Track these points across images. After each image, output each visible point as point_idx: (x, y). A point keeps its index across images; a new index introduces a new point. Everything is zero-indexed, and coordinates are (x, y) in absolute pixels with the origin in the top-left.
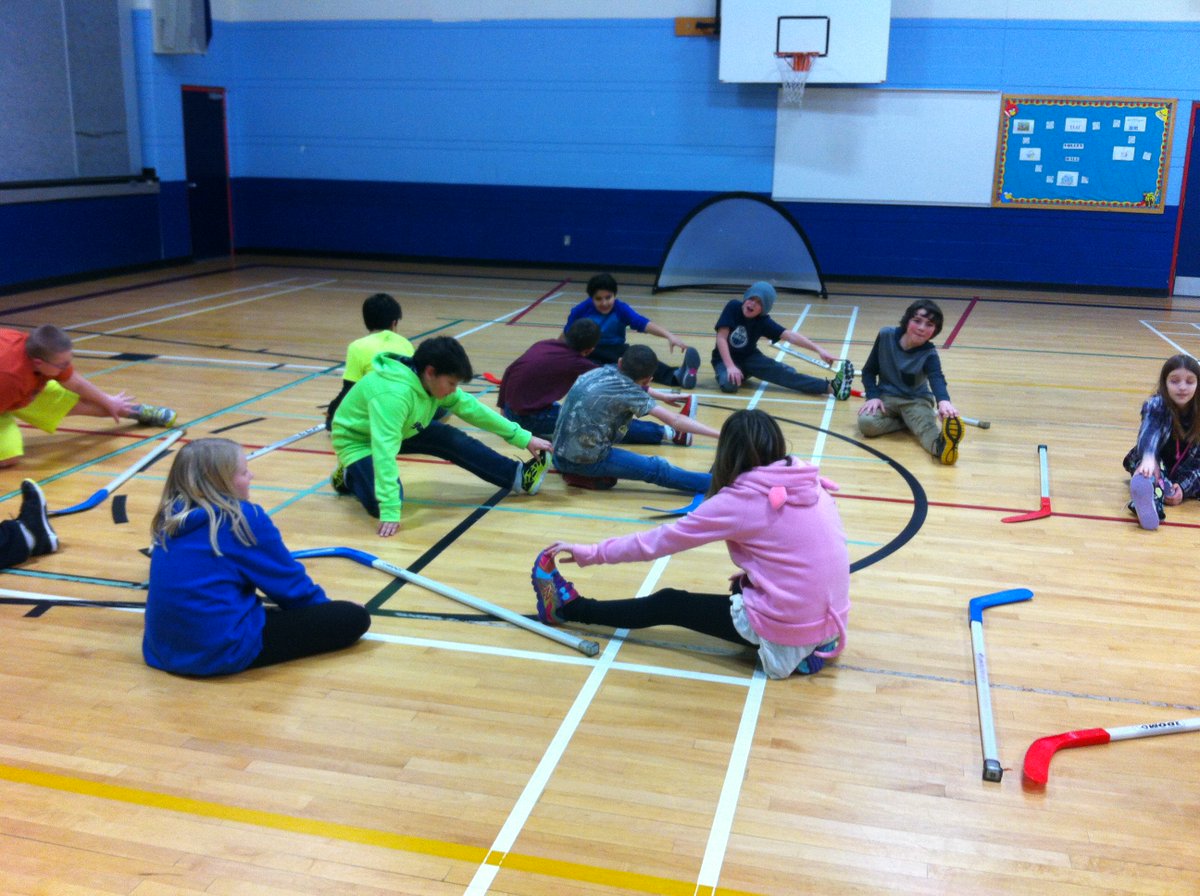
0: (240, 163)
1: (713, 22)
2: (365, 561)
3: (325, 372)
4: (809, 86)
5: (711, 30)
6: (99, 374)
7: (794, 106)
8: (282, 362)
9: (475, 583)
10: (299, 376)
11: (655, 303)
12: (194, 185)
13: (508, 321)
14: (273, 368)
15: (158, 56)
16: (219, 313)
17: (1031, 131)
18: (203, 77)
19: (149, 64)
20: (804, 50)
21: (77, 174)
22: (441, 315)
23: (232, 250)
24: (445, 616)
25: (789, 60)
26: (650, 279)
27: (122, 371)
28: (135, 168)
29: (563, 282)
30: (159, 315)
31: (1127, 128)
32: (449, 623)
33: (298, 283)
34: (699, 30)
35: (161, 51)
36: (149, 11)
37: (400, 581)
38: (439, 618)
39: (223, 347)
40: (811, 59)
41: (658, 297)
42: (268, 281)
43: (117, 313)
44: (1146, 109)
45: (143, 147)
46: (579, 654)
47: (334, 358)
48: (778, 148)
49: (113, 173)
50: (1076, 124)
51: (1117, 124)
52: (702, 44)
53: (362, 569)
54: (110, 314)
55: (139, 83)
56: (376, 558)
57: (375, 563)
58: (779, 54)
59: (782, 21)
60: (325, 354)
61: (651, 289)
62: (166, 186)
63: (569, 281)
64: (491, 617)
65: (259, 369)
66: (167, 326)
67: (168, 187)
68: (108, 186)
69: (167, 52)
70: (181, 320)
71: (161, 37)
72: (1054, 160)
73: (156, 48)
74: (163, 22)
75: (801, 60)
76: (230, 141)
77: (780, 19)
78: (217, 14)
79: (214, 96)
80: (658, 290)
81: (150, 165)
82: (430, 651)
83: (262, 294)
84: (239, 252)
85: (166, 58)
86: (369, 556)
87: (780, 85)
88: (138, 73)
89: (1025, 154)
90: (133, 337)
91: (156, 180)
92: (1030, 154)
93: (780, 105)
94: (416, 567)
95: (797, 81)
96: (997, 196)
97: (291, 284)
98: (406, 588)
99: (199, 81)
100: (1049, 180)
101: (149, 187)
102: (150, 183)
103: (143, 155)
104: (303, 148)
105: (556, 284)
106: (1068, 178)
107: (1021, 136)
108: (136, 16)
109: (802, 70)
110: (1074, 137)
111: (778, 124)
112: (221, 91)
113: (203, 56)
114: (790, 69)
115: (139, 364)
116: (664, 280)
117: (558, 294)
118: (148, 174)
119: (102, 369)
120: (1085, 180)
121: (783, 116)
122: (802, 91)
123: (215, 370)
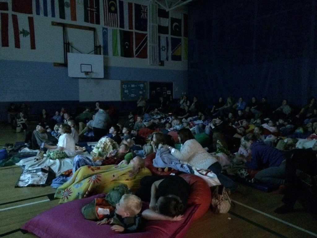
17: (126, 87)
20: (87, 71)
31: (141, 86)
34: (60, 65)
40: (89, 73)
44: (143, 82)
50: (133, 86)
51: (139, 85)
58: (81, 72)
59: (82, 65)
72: (130, 92)
75: (87, 73)
89: (125, 91)
92: (126, 91)
96: (122, 99)
100: (130, 96)
106: (133, 95)
107: (125, 88)
109: (87, 75)
110: (133, 88)
114: (85, 75)
120: (136, 96)
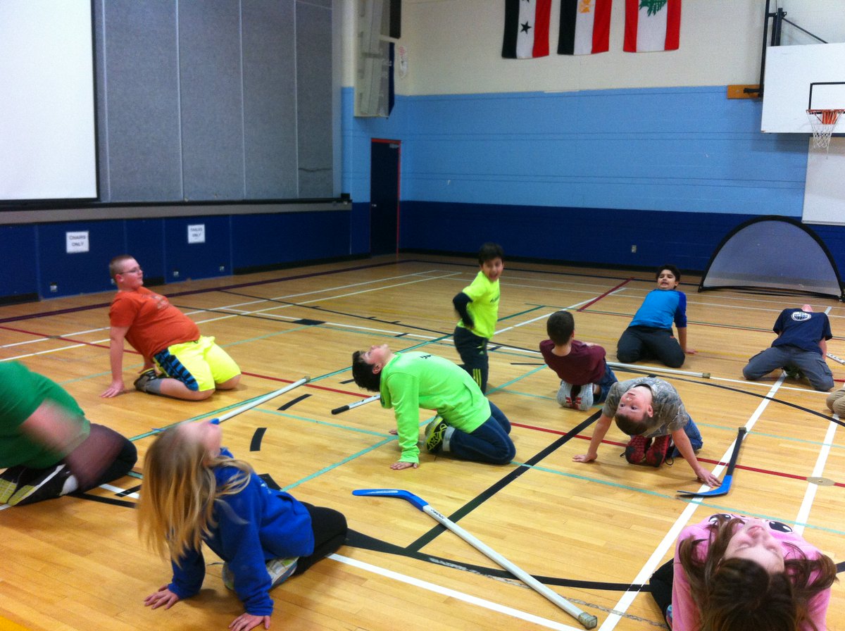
0: (407, 191)
1: (758, 88)
2: (418, 505)
3: (433, 341)
4: (834, 135)
5: (756, 94)
6: (281, 333)
7: (822, 151)
8: (406, 331)
9: (502, 538)
10: (415, 343)
11: (700, 300)
12: (375, 206)
13: (579, 308)
14: (399, 336)
15: (357, 118)
16: (376, 294)
18: (386, 133)
19: (351, 124)
20: (832, 107)
21: (298, 196)
22: (528, 301)
23: (397, 250)
24: (470, 567)
25: (818, 115)
26: (697, 280)
27: (296, 332)
28: (337, 193)
29: (628, 280)
30: (336, 293)
32: (472, 574)
33: (434, 274)
34: (746, 94)
35: (359, 115)
36: (353, 89)
37: (441, 528)
38: (464, 568)
39: (370, 318)
40: (838, 115)
41: (703, 295)
42: (415, 273)
43: (310, 290)
45: (343, 178)
46: (579, 625)
47: (444, 331)
48: (807, 184)
49: (322, 196)
52: (749, 104)
53: (414, 512)
54: (305, 291)
55: (343, 136)
56: (426, 504)
57: (426, 508)
58: (810, 111)
59: (813, 86)
60: (437, 328)
61: (697, 288)
62: (356, 206)
63: (633, 279)
64: (508, 575)
65: (389, 336)
66: (338, 301)
67: (358, 206)
68: (318, 205)
69: (363, 116)
70: (348, 297)
71: (360, 105)
73: (356, 113)
74: (361, 95)
75: (829, 116)
76: (401, 175)
77: (812, 85)
78: (398, 90)
79: (393, 146)
80: (703, 289)
81: (346, 191)
82: (449, 601)
83: (408, 281)
84: (403, 251)
85: (363, 120)
86: (422, 501)
87: (811, 135)
88: (343, 129)
90: (314, 308)
91: (350, 201)
93: (810, 149)
94: (455, 517)
95: (825, 131)
97: (429, 274)
98: (445, 534)
99: (383, 135)
101: (345, 206)
102: (346, 203)
103: (343, 184)
104: (449, 181)
105: (621, 282)
108: (344, 91)
109: (830, 123)
111: (809, 164)
112: (398, 142)
113: (387, 118)
114: (820, 122)
115: (311, 328)
116: (708, 282)
117: (623, 289)
118: (345, 197)
119: (286, 330)
121: (812, 158)
122: (829, 139)
123: (359, 335)
